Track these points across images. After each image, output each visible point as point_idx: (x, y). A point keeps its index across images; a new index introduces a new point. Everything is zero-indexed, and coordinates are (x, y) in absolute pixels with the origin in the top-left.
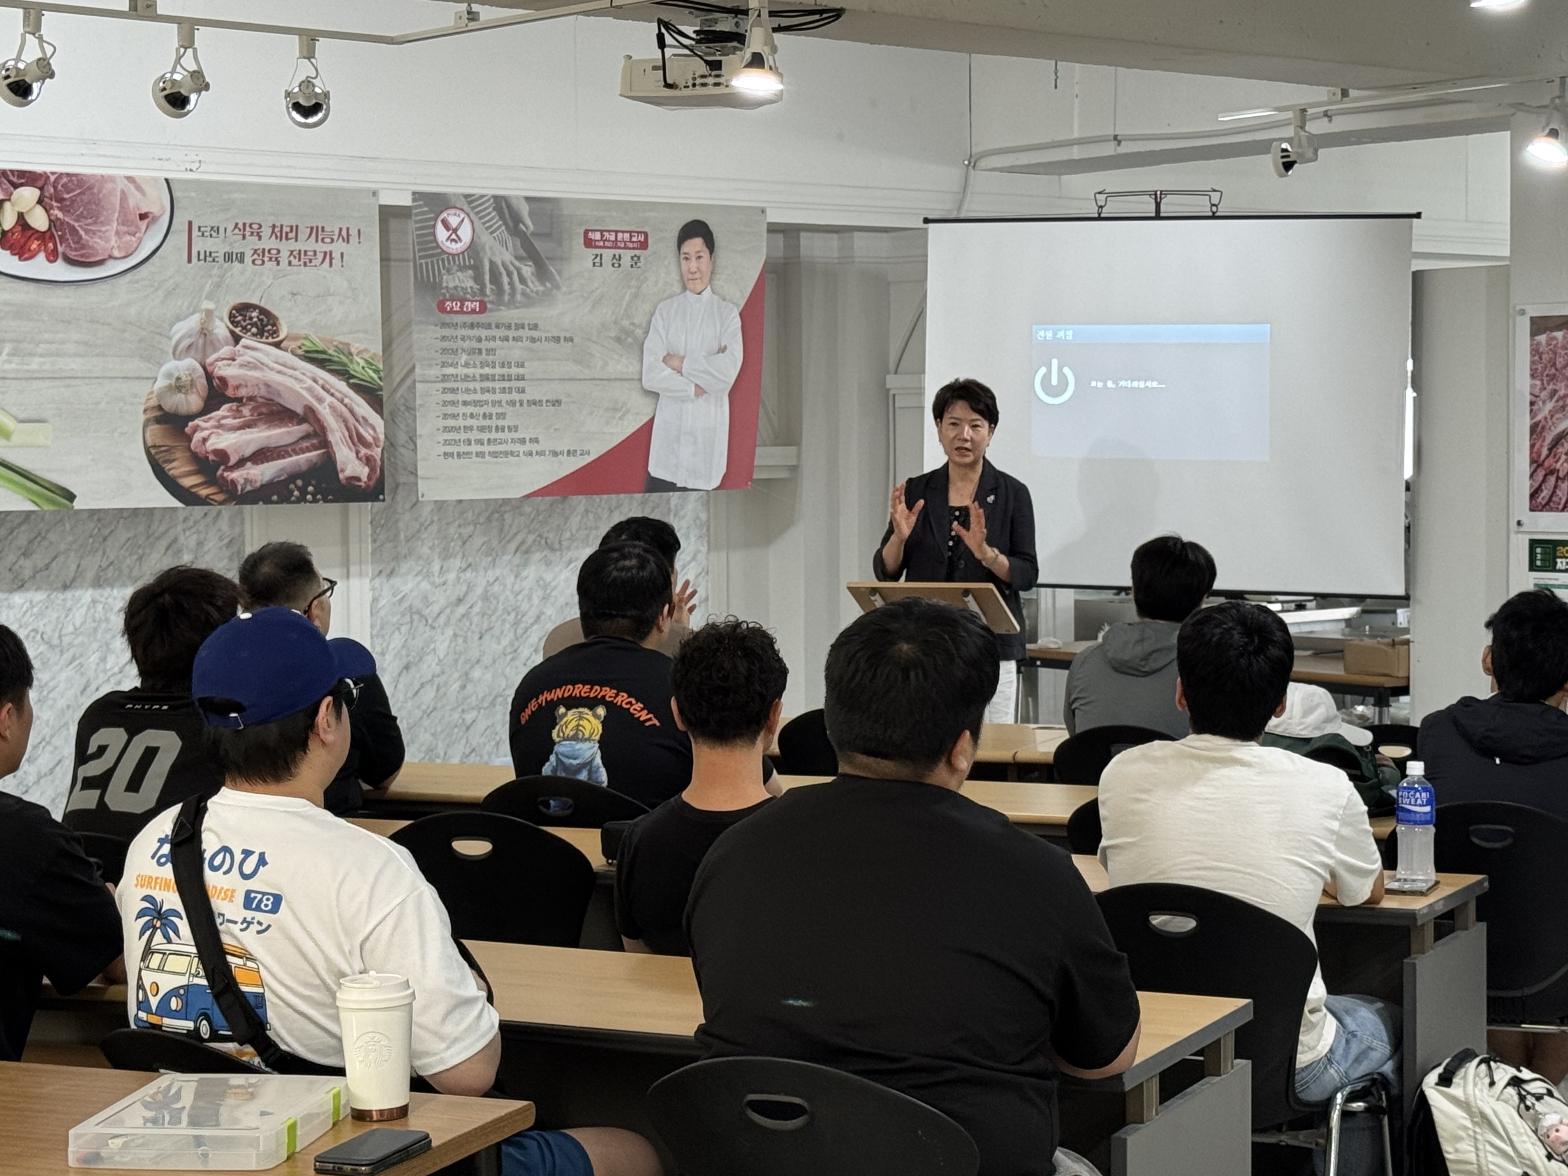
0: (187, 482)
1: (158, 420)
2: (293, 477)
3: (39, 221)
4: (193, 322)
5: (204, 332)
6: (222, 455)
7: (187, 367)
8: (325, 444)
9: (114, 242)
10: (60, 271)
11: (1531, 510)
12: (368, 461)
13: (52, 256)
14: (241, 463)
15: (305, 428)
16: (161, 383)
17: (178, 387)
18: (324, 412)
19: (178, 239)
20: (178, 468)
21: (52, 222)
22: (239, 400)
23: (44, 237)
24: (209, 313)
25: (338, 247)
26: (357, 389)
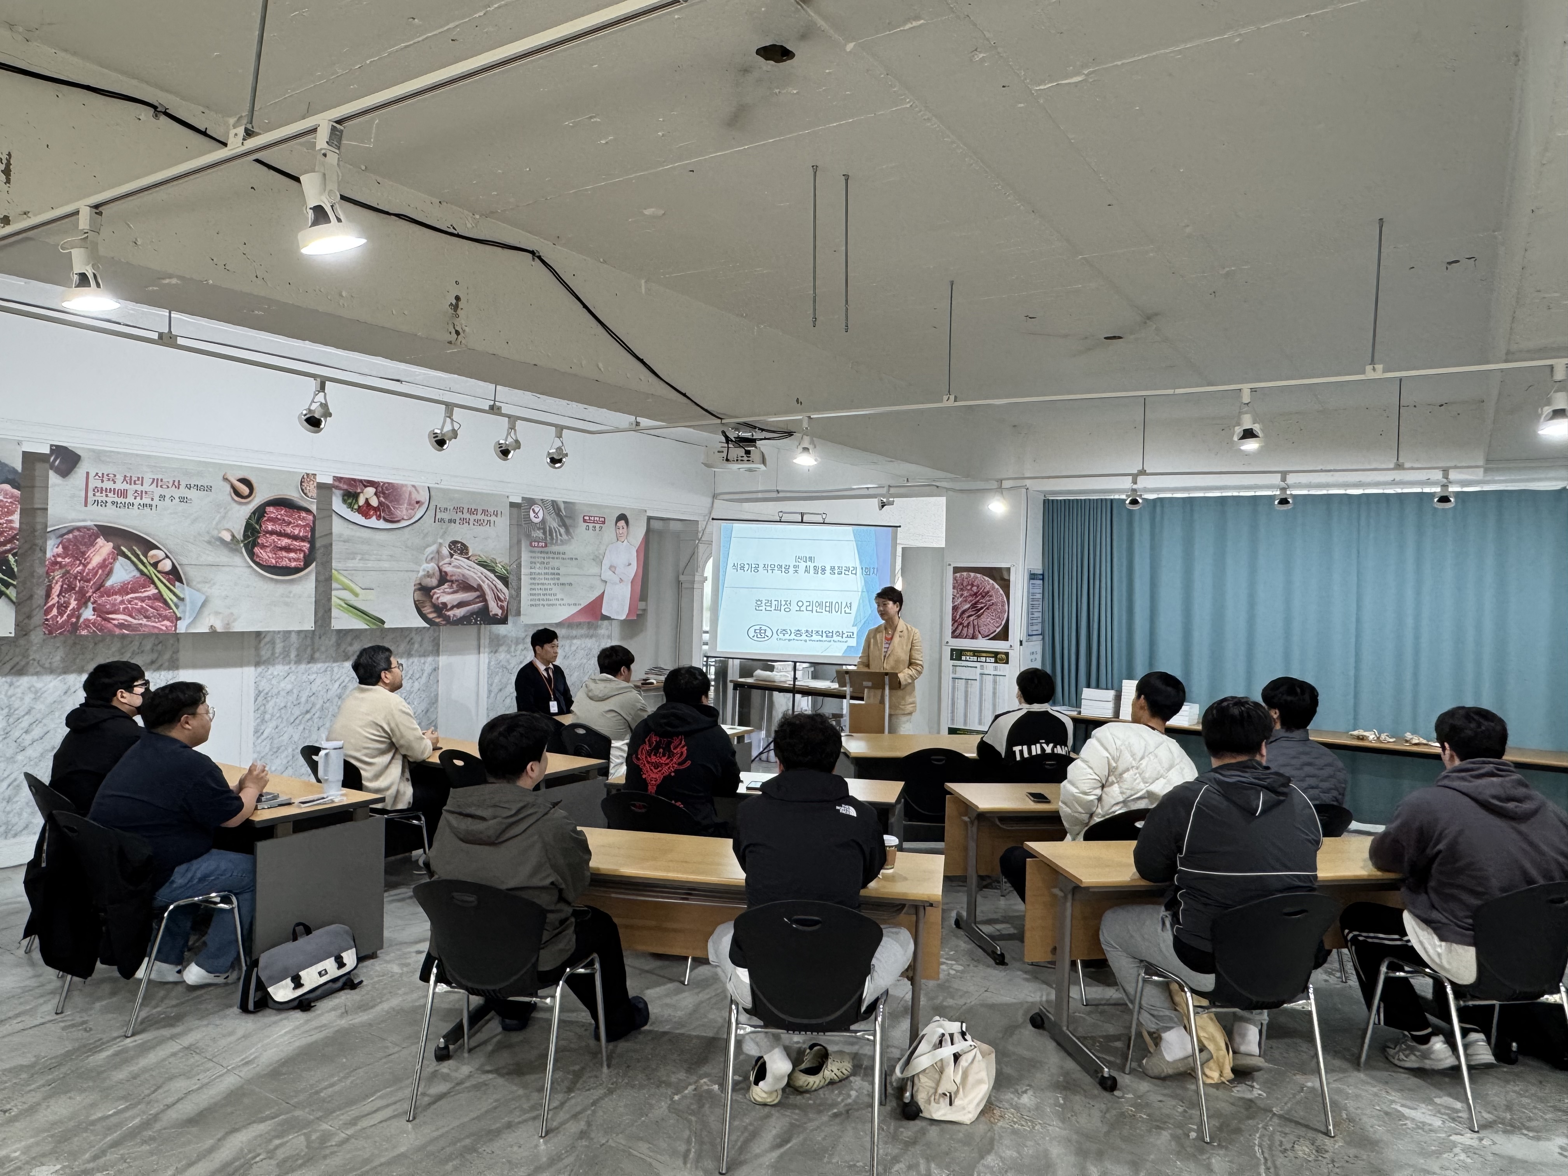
0: (431, 616)
1: (419, 589)
2: (472, 614)
3: (374, 502)
4: (434, 548)
5: (438, 552)
6: (445, 604)
7: (431, 567)
8: (485, 600)
9: (405, 512)
10: (381, 524)
11: (952, 637)
12: (502, 608)
13: (379, 518)
14: (452, 608)
15: (478, 593)
16: (421, 573)
17: (428, 575)
18: (485, 587)
19: (431, 512)
20: (427, 610)
21: (380, 503)
22: (452, 582)
23: (376, 509)
24: (441, 544)
25: (493, 518)
26: (499, 577)
